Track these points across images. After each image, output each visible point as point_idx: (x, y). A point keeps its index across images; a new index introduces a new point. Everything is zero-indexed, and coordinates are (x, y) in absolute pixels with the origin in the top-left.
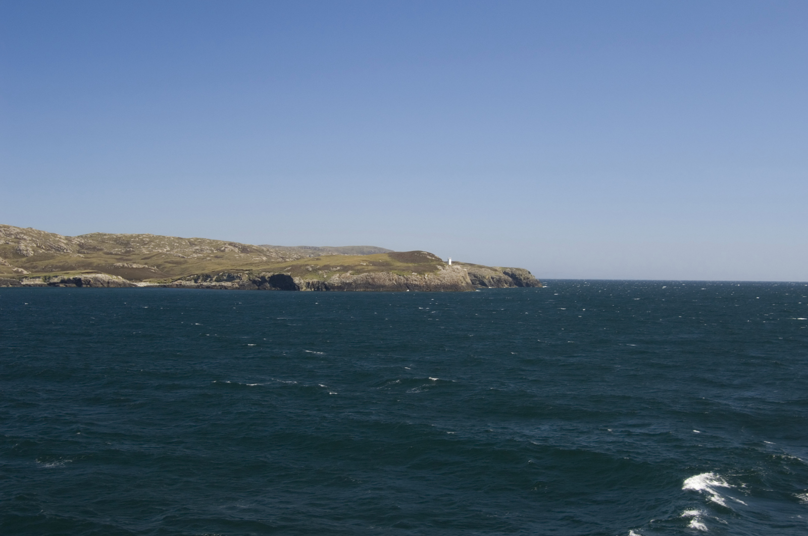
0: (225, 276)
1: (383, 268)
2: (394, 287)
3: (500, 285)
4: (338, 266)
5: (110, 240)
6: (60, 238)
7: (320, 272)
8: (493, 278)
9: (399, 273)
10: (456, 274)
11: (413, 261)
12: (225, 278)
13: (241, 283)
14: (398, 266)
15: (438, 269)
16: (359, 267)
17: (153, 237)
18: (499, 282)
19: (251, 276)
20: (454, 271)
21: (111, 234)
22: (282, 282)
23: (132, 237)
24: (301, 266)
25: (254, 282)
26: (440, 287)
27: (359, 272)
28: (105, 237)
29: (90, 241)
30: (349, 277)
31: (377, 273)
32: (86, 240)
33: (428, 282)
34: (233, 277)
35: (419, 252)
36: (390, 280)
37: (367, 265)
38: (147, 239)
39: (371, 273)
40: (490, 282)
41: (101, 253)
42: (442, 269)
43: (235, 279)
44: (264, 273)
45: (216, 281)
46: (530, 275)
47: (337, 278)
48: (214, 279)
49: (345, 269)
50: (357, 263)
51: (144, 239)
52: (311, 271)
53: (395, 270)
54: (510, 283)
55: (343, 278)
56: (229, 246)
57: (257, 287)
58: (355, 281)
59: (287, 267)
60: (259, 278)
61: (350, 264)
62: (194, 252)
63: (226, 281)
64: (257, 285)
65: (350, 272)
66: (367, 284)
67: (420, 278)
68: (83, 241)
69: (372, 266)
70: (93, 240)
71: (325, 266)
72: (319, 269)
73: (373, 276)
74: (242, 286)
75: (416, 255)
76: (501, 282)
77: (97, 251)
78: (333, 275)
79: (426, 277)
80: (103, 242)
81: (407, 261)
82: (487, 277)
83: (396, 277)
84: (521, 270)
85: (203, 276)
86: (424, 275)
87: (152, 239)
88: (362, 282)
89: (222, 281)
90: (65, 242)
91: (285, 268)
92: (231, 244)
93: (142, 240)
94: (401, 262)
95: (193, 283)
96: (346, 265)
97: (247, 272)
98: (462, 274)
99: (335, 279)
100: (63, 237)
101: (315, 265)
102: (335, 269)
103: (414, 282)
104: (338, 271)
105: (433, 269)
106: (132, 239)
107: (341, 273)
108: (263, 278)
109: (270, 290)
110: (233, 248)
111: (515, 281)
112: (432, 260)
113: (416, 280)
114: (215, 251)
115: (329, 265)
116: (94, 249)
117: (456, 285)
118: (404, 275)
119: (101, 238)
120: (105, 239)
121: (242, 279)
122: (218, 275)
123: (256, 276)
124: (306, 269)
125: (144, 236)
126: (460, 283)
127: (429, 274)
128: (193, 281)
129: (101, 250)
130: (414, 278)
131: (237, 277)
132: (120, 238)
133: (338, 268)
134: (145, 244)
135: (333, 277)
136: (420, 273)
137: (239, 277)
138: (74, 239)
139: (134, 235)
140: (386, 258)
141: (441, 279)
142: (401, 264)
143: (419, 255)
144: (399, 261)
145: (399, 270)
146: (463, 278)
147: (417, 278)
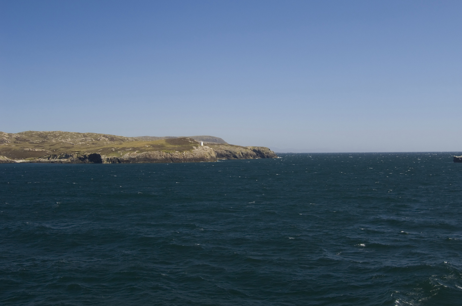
0: (64, 155)
1: (158, 148)
2: (162, 160)
3: (247, 157)
4: (130, 148)
5: (36, 135)
6: (5, 134)
7: (119, 152)
8: (242, 153)
9: (167, 152)
10: (204, 151)
11: (179, 144)
12: (64, 156)
13: (72, 159)
14: (168, 147)
15: (193, 149)
16: (143, 148)
17: (62, 132)
18: (247, 155)
19: (79, 155)
20: (203, 150)
21: (37, 132)
22: (95, 158)
23: (49, 133)
24: (108, 148)
25: (80, 158)
26: (193, 160)
27: (142, 151)
28: (33, 133)
29: (23, 136)
30: (135, 154)
31: (152, 152)
32: (21, 135)
33: (185, 157)
34: (68, 156)
35: (184, 138)
36: (160, 156)
37: (149, 147)
38: (58, 134)
39: (149, 152)
40: (240, 155)
41: (27, 143)
42: (196, 149)
43: (70, 157)
44: (86, 153)
45: (59, 158)
46: (270, 151)
47: (128, 155)
48: (58, 157)
49: (134, 149)
50: (143, 146)
51: (56, 134)
52: (114, 151)
53: (165, 149)
54: (254, 156)
55: (131, 155)
56: (103, 137)
57: (81, 162)
58: (138, 157)
59: (100, 149)
60: (83, 156)
61: (138, 147)
62: (81, 141)
63: (65, 158)
64: (81, 161)
65: (137, 151)
66: (146, 159)
67: (180, 154)
68: (19, 136)
69: (152, 147)
70: (26, 135)
71: (123, 148)
72: (119, 150)
73: (150, 153)
74: (72, 161)
75: (182, 140)
76: (248, 155)
77: (26, 141)
78: (126, 154)
79: (184, 154)
80: (32, 136)
81: (175, 144)
82: (238, 153)
83: (164, 154)
84: (264, 148)
85: (53, 156)
86: (183, 152)
87: (61, 134)
88: (142, 158)
89: (62, 159)
90: (7, 136)
91: (99, 150)
92: (104, 136)
93: (55, 135)
94: (172, 145)
95: (47, 160)
96: (136, 147)
97: (77, 153)
98: (208, 151)
99: (126, 156)
100: (6, 134)
101: (117, 147)
102: (128, 150)
103: (176, 157)
104: (130, 151)
105: (190, 149)
106: (49, 134)
107: (131, 152)
108: (85, 156)
109: (88, 163)
110: (104, 138)
111: (260, 155)
112: (191, 143)
113: (177, 156)
114: (94, 140)
115: (125, 147)
116: (25, 140)
117: (203, 158)
118: (170, 153)
119: (31, 134)
120: (33, 134)
121: (73, 157)
122: (61, 154)
123: (81, 155)
124: (111, 150)
125: (57, 132)
126: (206, 157)
127: (186, 152)
128: (47, 158)
129: (29, 141)
130: (176, 154)
131: (71, 155)
132: (42, 133)
133: (131, 149)
134: (56, 137)
135: (126, 155)
136: (180, 151)
137: (72, 156)
138: (14, 135)
139: (51, 132)
140: (164, 142)
141: (194, 155)
142: (171, 146)
143: (184, 140)
144: (170, 144)
145: (168, 149)
146: (209, 154)
147: (178, 154)
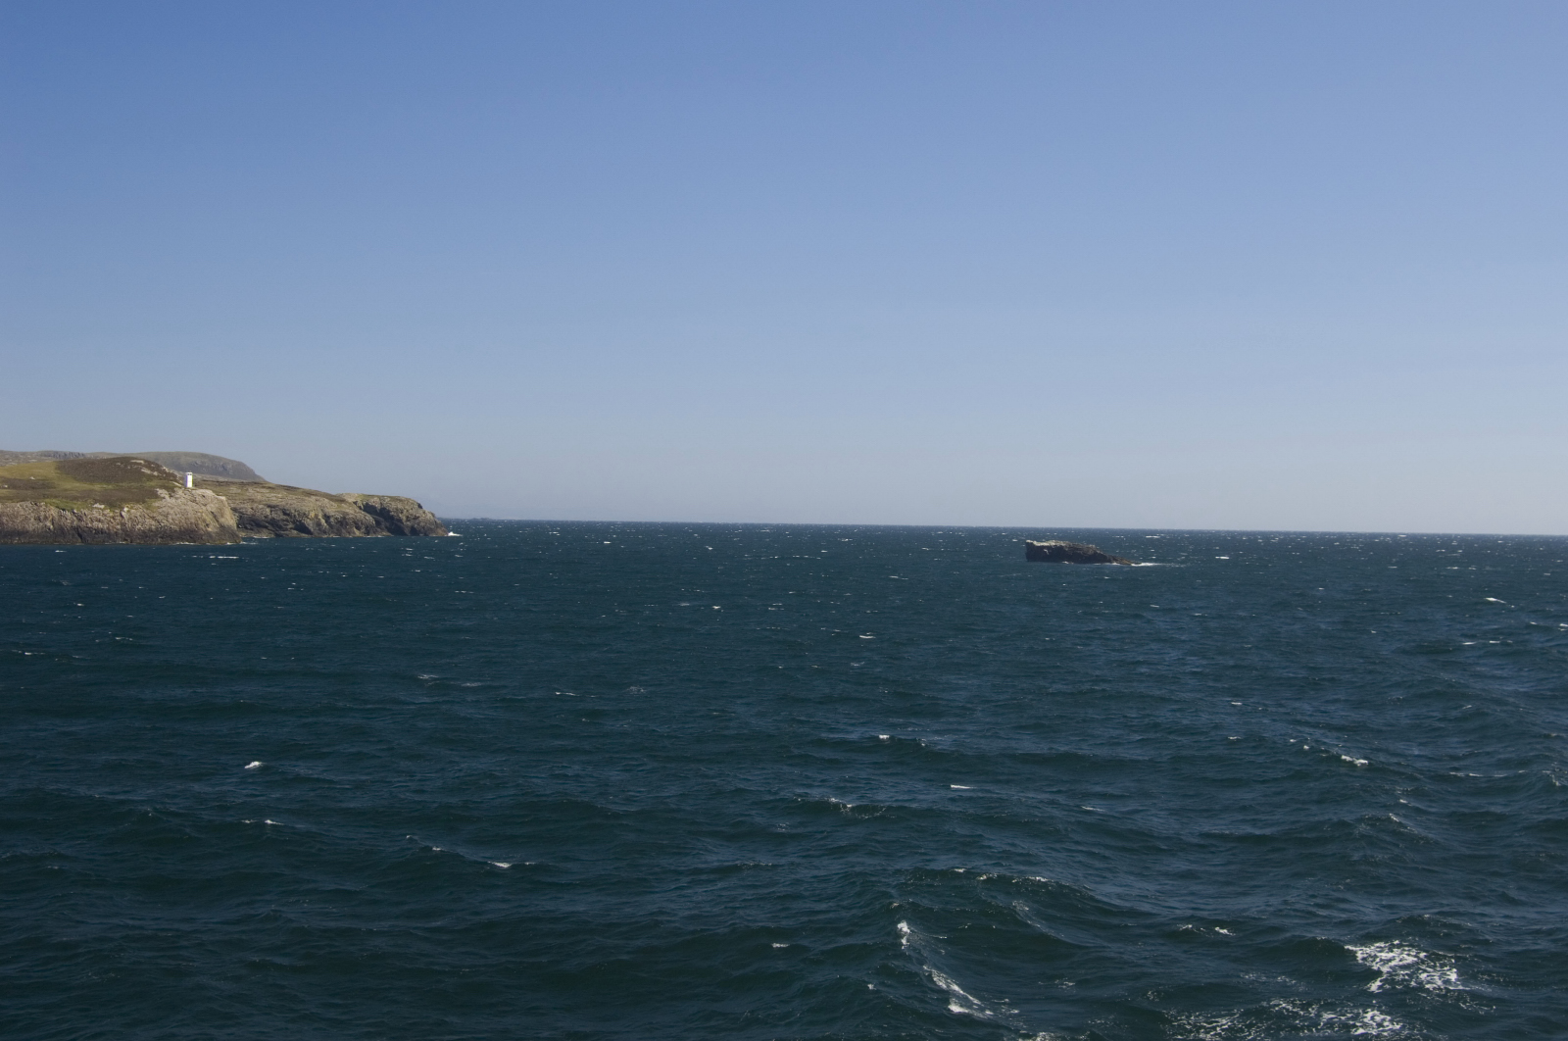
1: (29, 492)
2: (45, 534)
3: (343, 531)
8: (327, 517)
9: (62, 505)
10: (196, 507)
11: (107, 480)
14: (66, 490)
15: (156, 497)
18: (342, 525)
20: (194, 501)
26: (156, 536)
31: (9, 504)
33: (129, 525)
35: (125, 460)
36: (38, 519)
40: (319, 524)
42: (167, 497)
46: (421, 511)
53: (56, 497)
54: (367, 528)
67: (111, 514)
69: (9, 488)
75: (119, 467)
76: (347, 524)
79: (123, 514)
81: (92, 479)
82: (312, 514)
83: (53, 512)
84: (401, 500)
86: (122, 509)
94: (79, 481)
98: (212, 507)
103: (96, 524)
105: (146, 496)
111: (388, 524)
112: (150, 478)
113: (99, 521)
117: (193, 531)
118: (73, 509)
126: (202, 526)
127: (132, 508)
130: (96, 515)
136: (111, 505)
140: (49, 472)
141: (160, 518)
142: (78, 485)
143: (126, 466)
144: (75, 479)
145: (66, 497)
146: (215, 517)
147: (104, 515)
